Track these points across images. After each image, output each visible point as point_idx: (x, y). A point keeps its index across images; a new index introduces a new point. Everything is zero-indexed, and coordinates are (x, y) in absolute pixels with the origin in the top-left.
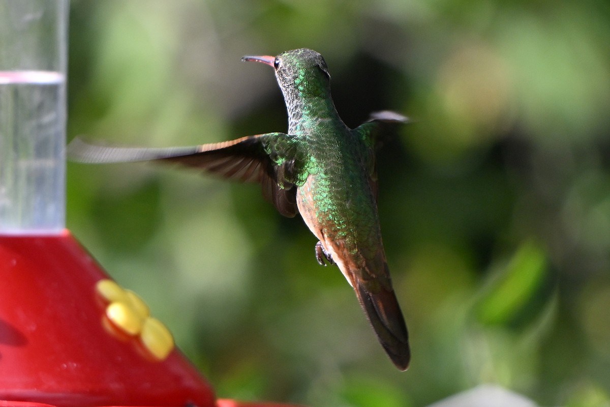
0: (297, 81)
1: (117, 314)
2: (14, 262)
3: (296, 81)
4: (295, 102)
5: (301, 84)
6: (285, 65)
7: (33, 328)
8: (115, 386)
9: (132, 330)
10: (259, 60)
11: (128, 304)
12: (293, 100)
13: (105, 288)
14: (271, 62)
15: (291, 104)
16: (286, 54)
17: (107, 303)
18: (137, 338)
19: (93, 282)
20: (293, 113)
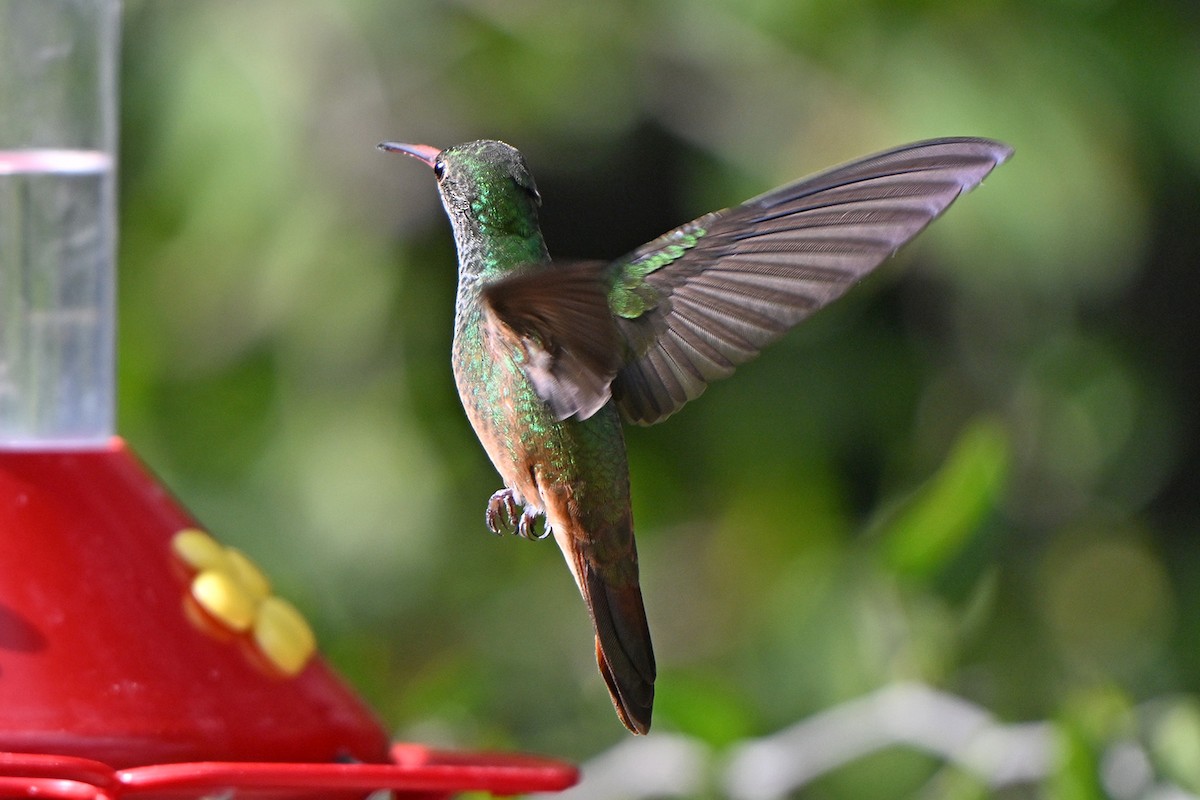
0: (476, 206)
1: (211, 592)
2: (23, 499)
3: (474, 206)
4: (472, 242)
5: (484, 211)
6: (454, 174)
7: (58, 618)
8: (209, 725)
9: (239, 622)
10: (409, 153)
11: (231, 575)
12: (469, 239)
13: (189, 545)
14: (431, 160)
15: (465, 246)
16: (455, 153)
17: (192, 573)
18: (248, 636)
19: (167, 534)
20: (468, 261)
